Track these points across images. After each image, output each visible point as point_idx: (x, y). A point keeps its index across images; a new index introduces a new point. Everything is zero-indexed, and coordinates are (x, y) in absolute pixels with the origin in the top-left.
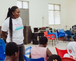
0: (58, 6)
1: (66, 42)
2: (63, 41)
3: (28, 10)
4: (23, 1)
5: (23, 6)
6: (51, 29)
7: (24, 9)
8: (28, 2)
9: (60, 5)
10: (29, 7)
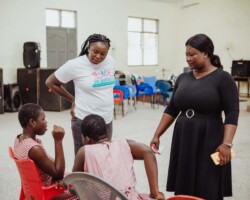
0: (154, 23)
1: (156, 106)
2: (149, 105)
3: (74, 31)
4: (60, 11)
5: (60, 22)
6: (123, 76)
7: (65, 29)
8: (75, 12)
9: (157, 20)
10: (76, 23)
